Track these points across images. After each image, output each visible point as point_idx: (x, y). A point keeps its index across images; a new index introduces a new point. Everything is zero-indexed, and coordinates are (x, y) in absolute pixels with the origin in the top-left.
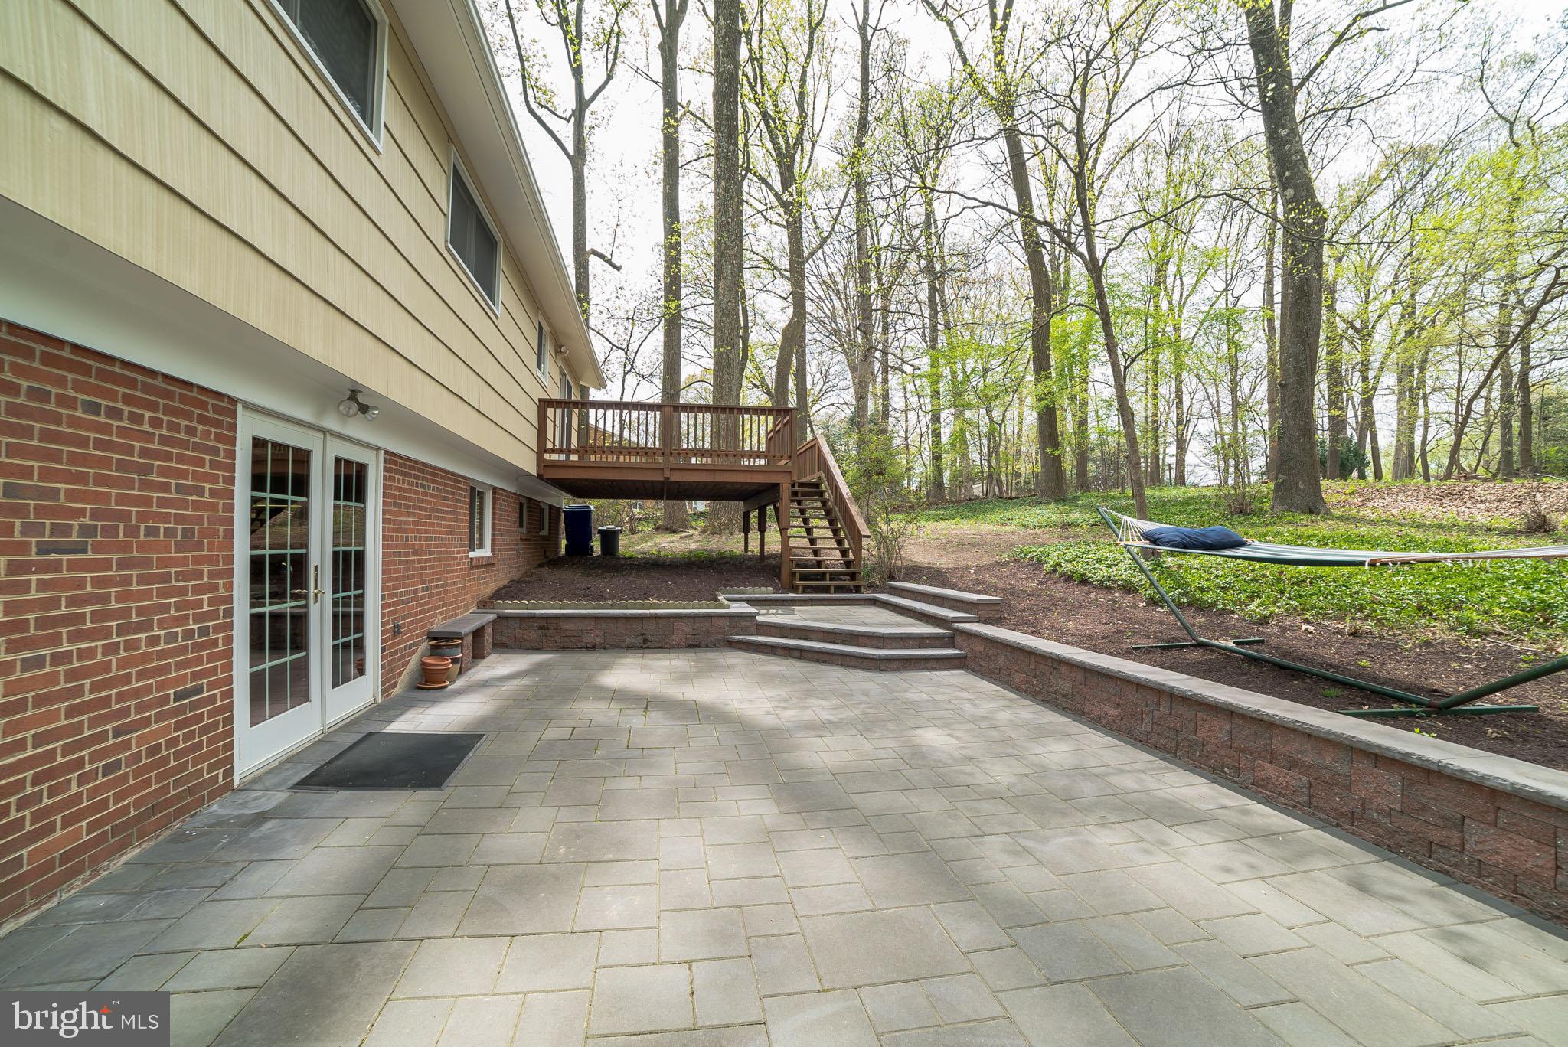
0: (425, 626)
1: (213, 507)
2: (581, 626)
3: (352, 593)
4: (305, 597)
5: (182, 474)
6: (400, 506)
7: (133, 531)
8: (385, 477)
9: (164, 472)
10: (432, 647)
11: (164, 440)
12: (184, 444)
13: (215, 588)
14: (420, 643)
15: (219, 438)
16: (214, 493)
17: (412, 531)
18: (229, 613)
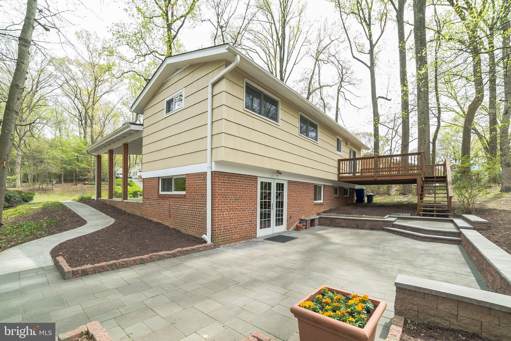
0: (299, 217)
1: (254, 194)
2: (340, 221)
3: (281, 209)
4: (270, 209)
5: (250, 189)
6: (292, 191)
7: (244, 197)
8: (288, 186)
9: (248, 189)
10: (300, 222)
11: (248, 184)
12: (250, 184)
13: (254, 206)
14: (297, 221)
15: (255, 183)
16: (254, 191)
17: (296, 196)
18: (256, 210)
